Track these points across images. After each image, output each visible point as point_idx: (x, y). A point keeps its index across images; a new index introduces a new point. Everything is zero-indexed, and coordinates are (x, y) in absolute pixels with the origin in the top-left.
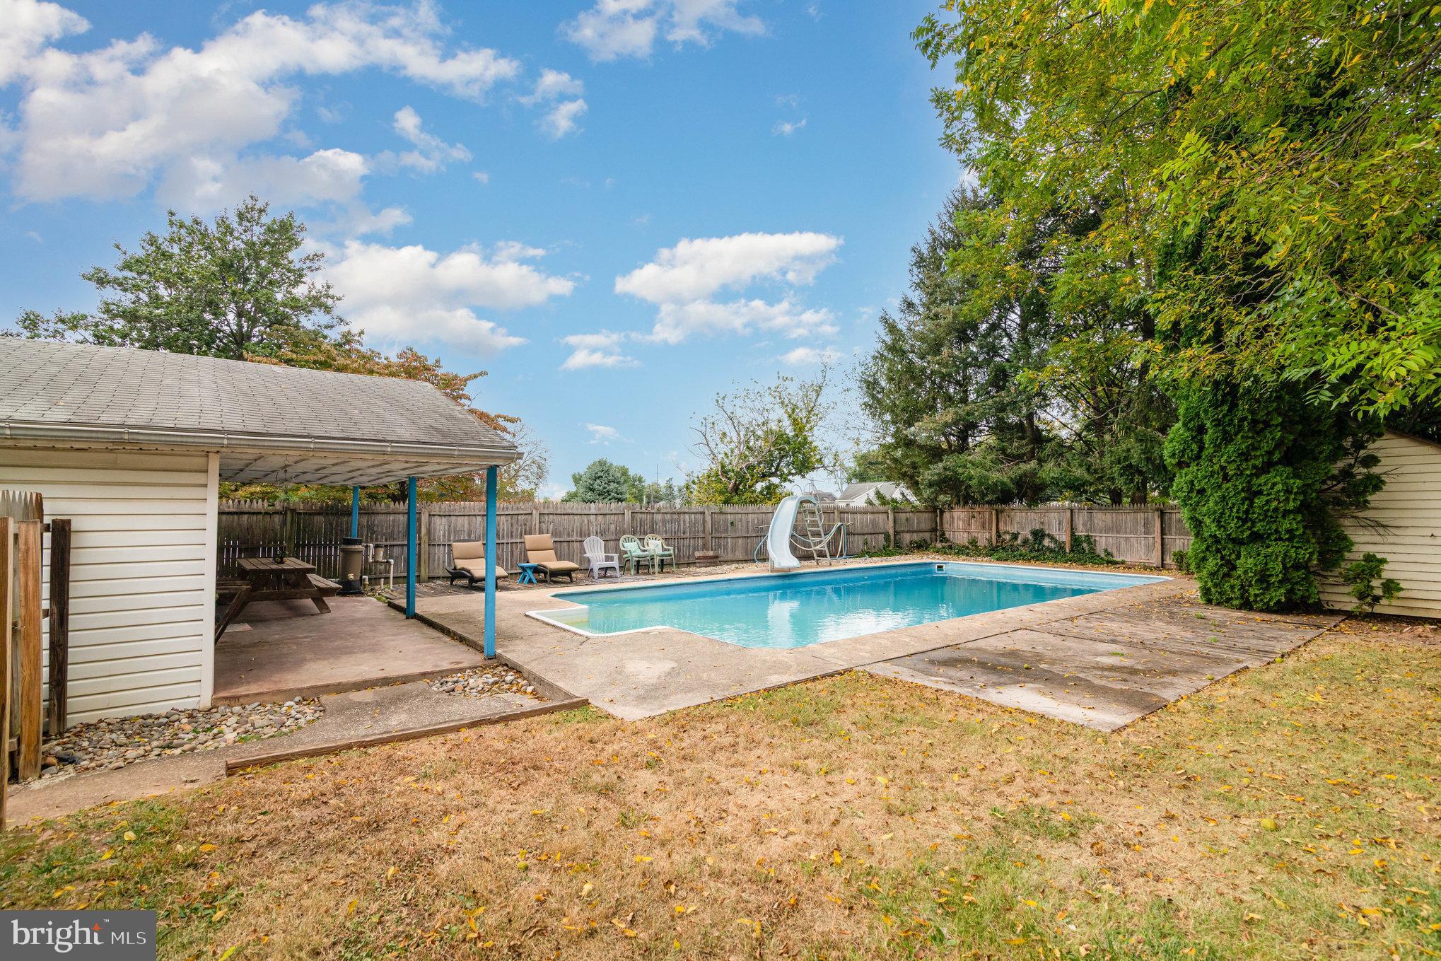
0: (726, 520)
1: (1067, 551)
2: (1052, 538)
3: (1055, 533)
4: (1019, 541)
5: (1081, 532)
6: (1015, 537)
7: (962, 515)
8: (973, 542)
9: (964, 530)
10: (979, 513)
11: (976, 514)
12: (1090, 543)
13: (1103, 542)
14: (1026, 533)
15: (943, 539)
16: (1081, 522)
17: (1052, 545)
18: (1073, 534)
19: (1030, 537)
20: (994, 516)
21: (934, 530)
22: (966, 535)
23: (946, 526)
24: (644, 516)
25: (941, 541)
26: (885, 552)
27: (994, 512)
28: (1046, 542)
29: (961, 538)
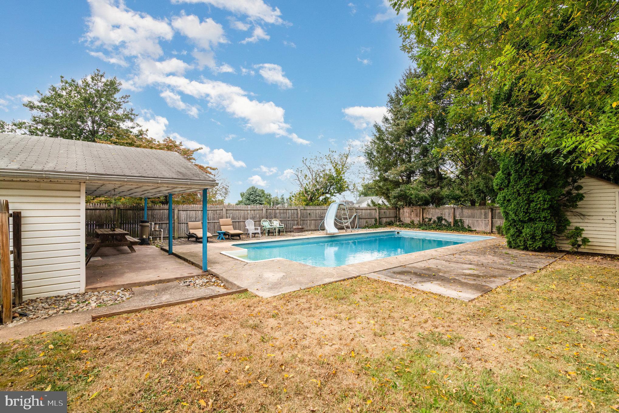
0: (307, 213)
1: (452, 226)
2: (445, 220)
3: (447, 218)
4: (432, 222)
5: (458, 218)
6: (430, 220)
7: (408, 210)
8: (412, 222)
9: (409, 217)
10: (415, 209)
11: (414, 210)
12: (462, 223)
13: (467, 222)
14: (435, 218)
15: (400, 221)
16: (458, 213)
17: (446, 223)
18: (454, 218)
19: (436, 220)
20: (421, 211)
21: (396, 217)
22: (409, 219)
23: (401, 215)
24: (271, 211)
25: (399, 222)
26: (375, 226)
27: (421, 209)
28: (443, 222)
29: (407, 220)
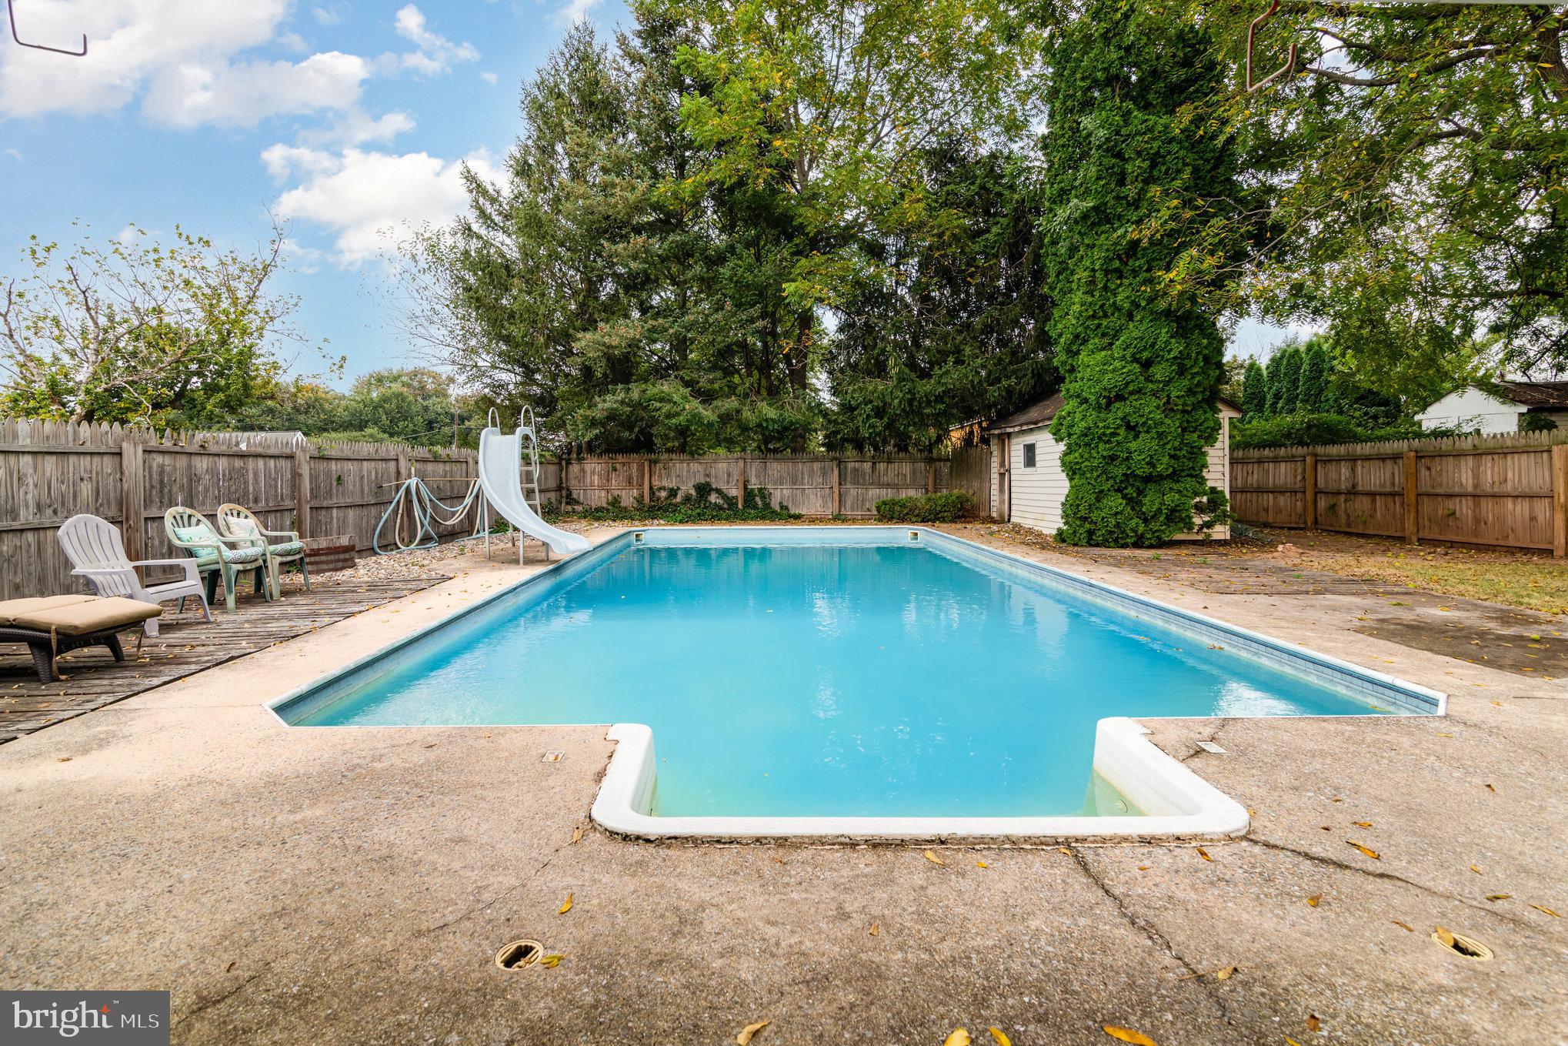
0: (328, 474)
1: (740, 506)
2: (718, 491)
3: (723, 487)
4: (679, 499)
5: (754, 485)
6: (673, 493)
7: (598, 468)
8: (615, 502)
9: (601, 488)
10: (624, 464)
11: (618, 466)
12: (763, 497)
13: (779, 495)
14: (688, 488)
15: (571, 500)
16: (754, 474)
17: (720, 501)
18: (745, 488)
19: (693, 492)
20: (647, 468)
21: (559, 488)
22: (603, 493)
23: (573, 483)
25: (568, 503)
27: (646, 464)
28: (713, 498)
29: (598, 498)
